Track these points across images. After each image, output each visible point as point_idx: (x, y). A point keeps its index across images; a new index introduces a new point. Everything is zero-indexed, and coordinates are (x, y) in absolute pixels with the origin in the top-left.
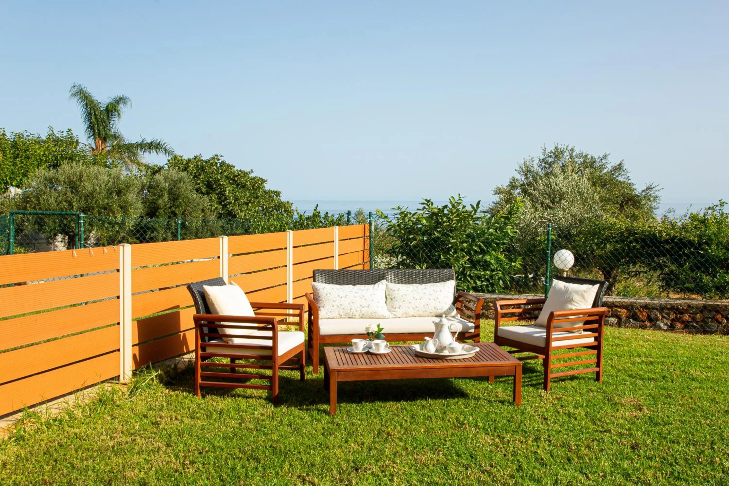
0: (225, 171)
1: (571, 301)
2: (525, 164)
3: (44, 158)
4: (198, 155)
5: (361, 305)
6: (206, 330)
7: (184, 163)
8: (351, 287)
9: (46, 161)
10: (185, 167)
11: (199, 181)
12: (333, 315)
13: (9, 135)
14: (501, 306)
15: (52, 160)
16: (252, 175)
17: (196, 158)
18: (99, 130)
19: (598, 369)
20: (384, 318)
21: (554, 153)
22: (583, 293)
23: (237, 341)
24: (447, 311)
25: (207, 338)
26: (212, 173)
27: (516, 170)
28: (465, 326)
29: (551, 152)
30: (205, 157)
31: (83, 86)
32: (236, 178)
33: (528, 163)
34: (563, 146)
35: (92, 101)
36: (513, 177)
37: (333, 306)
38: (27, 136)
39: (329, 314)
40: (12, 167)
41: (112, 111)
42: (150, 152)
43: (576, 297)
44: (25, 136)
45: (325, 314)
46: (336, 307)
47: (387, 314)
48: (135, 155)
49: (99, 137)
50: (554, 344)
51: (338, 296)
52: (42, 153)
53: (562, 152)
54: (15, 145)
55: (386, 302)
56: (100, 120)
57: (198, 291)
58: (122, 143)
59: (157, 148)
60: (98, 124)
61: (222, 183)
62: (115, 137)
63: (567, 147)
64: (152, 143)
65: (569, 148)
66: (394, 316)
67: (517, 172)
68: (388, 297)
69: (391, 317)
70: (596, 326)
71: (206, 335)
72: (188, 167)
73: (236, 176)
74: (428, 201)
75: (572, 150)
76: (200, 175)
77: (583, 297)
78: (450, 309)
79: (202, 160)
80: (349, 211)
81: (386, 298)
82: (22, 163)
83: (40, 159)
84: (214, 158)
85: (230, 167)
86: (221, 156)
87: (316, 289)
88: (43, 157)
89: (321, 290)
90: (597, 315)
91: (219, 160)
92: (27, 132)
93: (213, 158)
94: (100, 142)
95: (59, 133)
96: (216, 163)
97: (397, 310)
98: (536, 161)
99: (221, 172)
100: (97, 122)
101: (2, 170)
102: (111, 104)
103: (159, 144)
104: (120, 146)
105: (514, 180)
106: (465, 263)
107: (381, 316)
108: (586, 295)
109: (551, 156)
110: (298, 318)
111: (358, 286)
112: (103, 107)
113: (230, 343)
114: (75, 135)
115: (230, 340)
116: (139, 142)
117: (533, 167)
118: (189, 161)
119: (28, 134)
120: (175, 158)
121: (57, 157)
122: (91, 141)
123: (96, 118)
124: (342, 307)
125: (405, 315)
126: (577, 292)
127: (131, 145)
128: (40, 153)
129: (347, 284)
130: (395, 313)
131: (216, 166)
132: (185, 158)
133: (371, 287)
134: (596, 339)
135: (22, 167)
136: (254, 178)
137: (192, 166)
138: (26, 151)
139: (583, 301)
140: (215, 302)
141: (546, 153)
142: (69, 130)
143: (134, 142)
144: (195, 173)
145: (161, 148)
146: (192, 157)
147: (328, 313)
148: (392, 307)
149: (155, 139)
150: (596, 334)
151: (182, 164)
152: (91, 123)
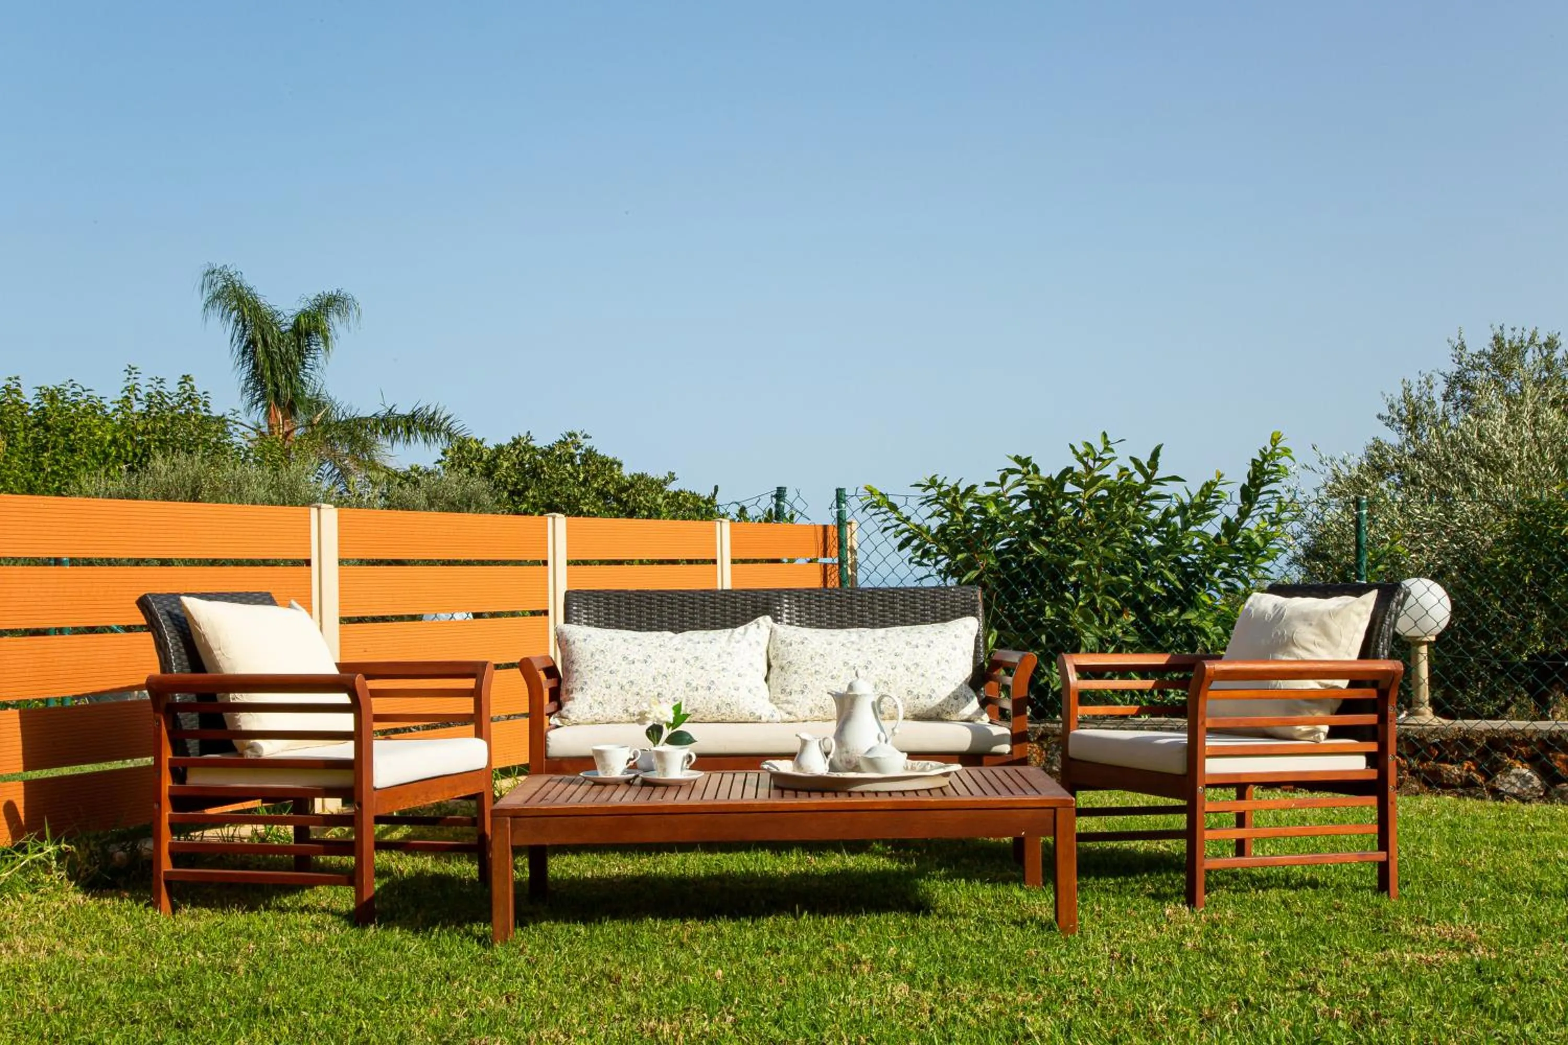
0: (595, 477)
1: (1286, 643)
2: (1407, 398)
3: (113, 451)
4: (524, 435)
5: (688, 684)
6: (190, 721)
7: (485, 457)
8: (668, 634)
9: (118, 457)
10: (487, 468)
11: (525, 506)
12: (609, 713)
13: (29, 396)
14: (1079, 668)
15: (135, 455)
16: (672, 488)
17: (516, 442)
18: (276, 385)
19: (1382, 856)
20: (758, 720)
21: (1490, 357)
22: (1326, 619)
23: (270, 749)
24: (947, 701)
25: (193, 745)
26: (560, 484)
27: (1380, 417)
28: (979, 734)
29: (1482, 353)
30: (542, 441)
31: (232, 271)
32: (624, 495)
33: (1415, 393)
34: (1518, 333)
35: (256, 309)
36: (1376, 440)
37: (608, 687)
38: (74, 394)
39: (597, 709)
40: (31, 476)
41: (308, 334)
42: (408, 440)
43: (1305, 633)
44: (68, 394)
45: (587, 709)
46: (615, 688)
47: (765, 708)
48: (366, 447)
49: (278, 402)
50: (1214, 767)
51: (625, 658)
52: (109, 437)
53: (1517, 352)
54: (42, 421)
55: (766, 679)
56: (278, 357)
57: (169, 613)
58: (334, 417)
59: (428, 429)
60: (272, 371)
61: (585, 509)
62: (317, 404)
63: (1534, 335)
64: (413, 416)
65: (1542, 339)
66: (786, 717)
67: (1381, 423)
68: (773, 663)
69: (777, 717)
70: (1370, 719)
71: (192, 734)
72: (496, 467)
73: (624, 489)
74: (1025, 462)
75: (1551, 344)
76: (527, 488)
77: (1325, 631)
78: (955, 696)
79: (534, 449)
80: (779, 489)
81: (769, 666)
82: (58, 462)
83: (104, 452)
84: (565, 443)
85: (609, 465)
86: (585, 437)
87: (567, 641)
88: (110, 446)
89: (578, 644)
90: (1374, 684)
91: (579, 447)
92: (73, 386)
93: (562, 443)
94: (280, 416)
95: (154, 383)
96: (572, 456)
97: (794, 697)
98: (1441, 388)
99: (585, 479)
100: (272, 363)
101: (3, 481)
102: (305, 313)
103: (431, 419)
104: (329, 425)
105: (1378, 446)
106: (1125, 633)
107: (746, 716)
108: (1334, 625)
109: (1481, 367)
110: (471, 701)
111: (688, 634)
112: (287, 320)
113: (249, 755)
114: (199, 390)
115: (251, 747)
116: (381, 414)
117: (1431, 404)
118: (500, 449)
119: (78, 389)
120: (463, 444)
121: (149, 447)
122: (257, 416)
123: (268, 354)
124: (635, 689)
125: (821, 715)
126: (1306, 618)
127: (360, 422)
128: (102, 438)
129: (660, 628)
130: (789, 708)
131: (573, 464)
132: (490, 445)
133: (722, 636)
134: (1373, 760)
135: (54, 472)
136: (677, 494)
137: (506, 464)
138: (66, 432)
139: (1325, 641)
140: (213, 644)
141: (1466, 358)
142: (186, 378)
143: (366, 411)
144: (516, 484)
145: (439, 430)
146: (506, 441)
147: (596, 706)
148: (783, 691)
149: (422, 404)
150: (1373, 747)
151: (480, 460)
152: (256, 366)
